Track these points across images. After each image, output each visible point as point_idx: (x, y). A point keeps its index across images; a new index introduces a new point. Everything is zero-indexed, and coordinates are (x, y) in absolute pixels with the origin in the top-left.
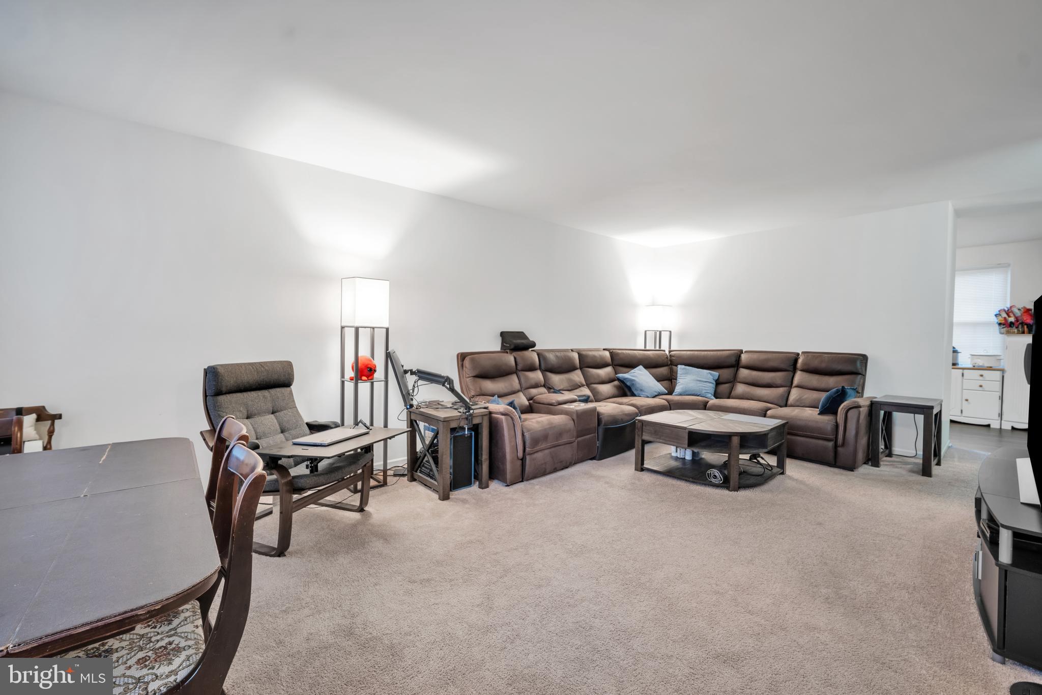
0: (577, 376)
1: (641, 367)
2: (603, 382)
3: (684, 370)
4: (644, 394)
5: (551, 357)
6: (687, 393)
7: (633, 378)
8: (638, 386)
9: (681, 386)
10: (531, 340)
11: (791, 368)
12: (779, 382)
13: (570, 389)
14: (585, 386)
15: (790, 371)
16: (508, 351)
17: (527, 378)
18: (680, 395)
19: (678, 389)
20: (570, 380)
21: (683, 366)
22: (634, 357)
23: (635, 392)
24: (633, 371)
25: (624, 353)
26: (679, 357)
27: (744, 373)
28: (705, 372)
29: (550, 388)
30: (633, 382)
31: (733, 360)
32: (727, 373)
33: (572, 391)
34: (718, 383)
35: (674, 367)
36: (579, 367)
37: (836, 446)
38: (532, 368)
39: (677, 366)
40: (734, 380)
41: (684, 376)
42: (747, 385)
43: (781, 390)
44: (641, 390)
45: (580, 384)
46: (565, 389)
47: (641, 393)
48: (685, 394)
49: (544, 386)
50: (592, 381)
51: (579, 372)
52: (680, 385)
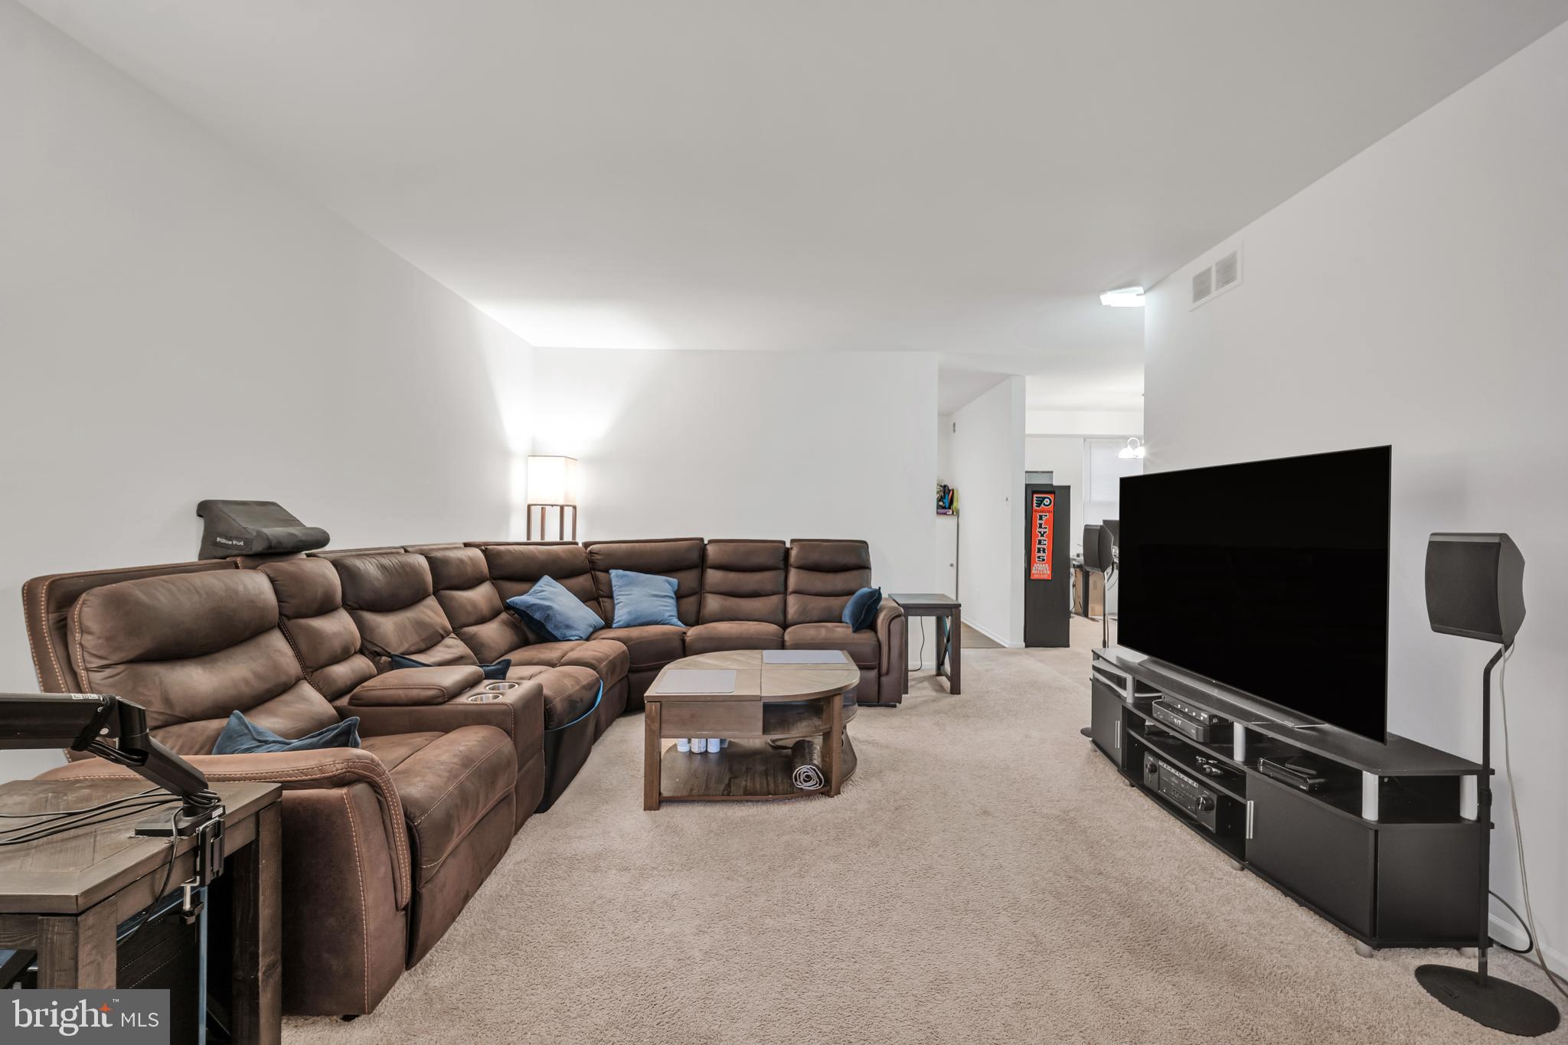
0: (430, 611)
1: (546, 579)
2: (483, 620)
3: (626, 578)
4: (574, 633)
5: (369, 568)
6: (640, 621)
7: (547, 603)
8: (559, 617)
9: (626, 610)
10: (308, 525)
11: (781, 565)
12: (769, 587)
13: (423, 646)
14: (453, 635)
15: (781, 569)
16: (239, 560)
17: (316, 636)
18: (628, 626)
19: (621, 614)
20: (420, 625)
21: (621, 572)
22: (530, 558)
23: (555, 633)
24: (536, 587)
25: (509, 552)
26: (609, 555)
27: (713, 576)
28: (660, 579)
29: (379, 654)
30: (550, 612)
31: (695, 556)
32: (690, 577)
33: (428, 652)
34: (679, 596)
35: (601, 575)
36: (431, 589)
37: (880, 675)
38: (325, 608)
39: (607, 571)
40: (699, 591)
41: (627, 588)
42: (724, 596)
43: (775, 599)
44: (568, 627)
45: (441, 632)
46: (413, 649)
47: (568, 633)
48: (635, 623)
49: (362, 651)
50: (463, 619)
51: (431, 601)
52: (622, 607)
